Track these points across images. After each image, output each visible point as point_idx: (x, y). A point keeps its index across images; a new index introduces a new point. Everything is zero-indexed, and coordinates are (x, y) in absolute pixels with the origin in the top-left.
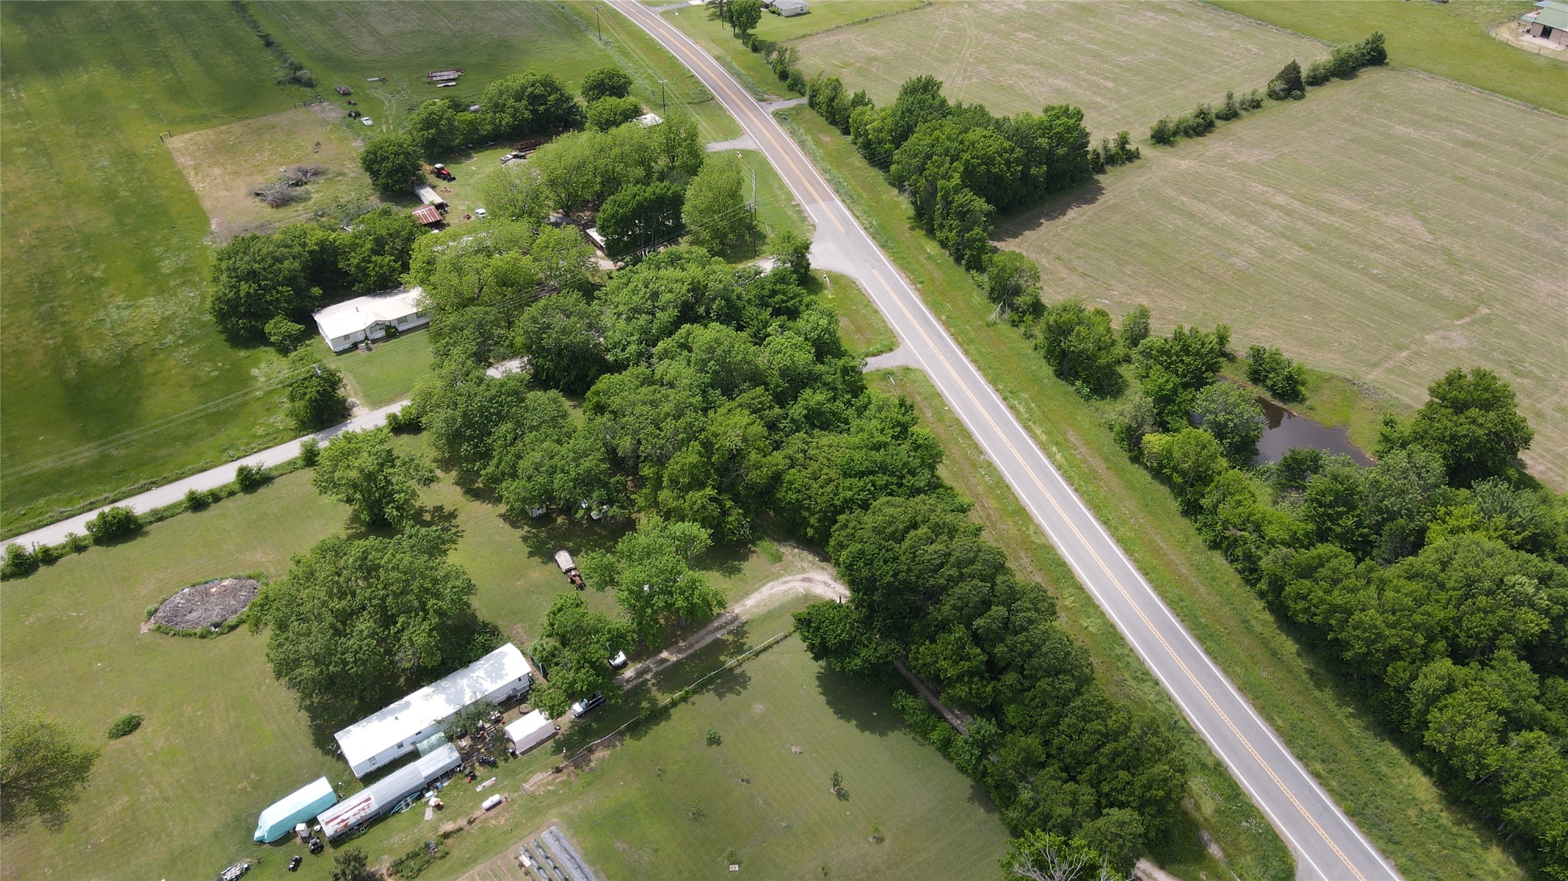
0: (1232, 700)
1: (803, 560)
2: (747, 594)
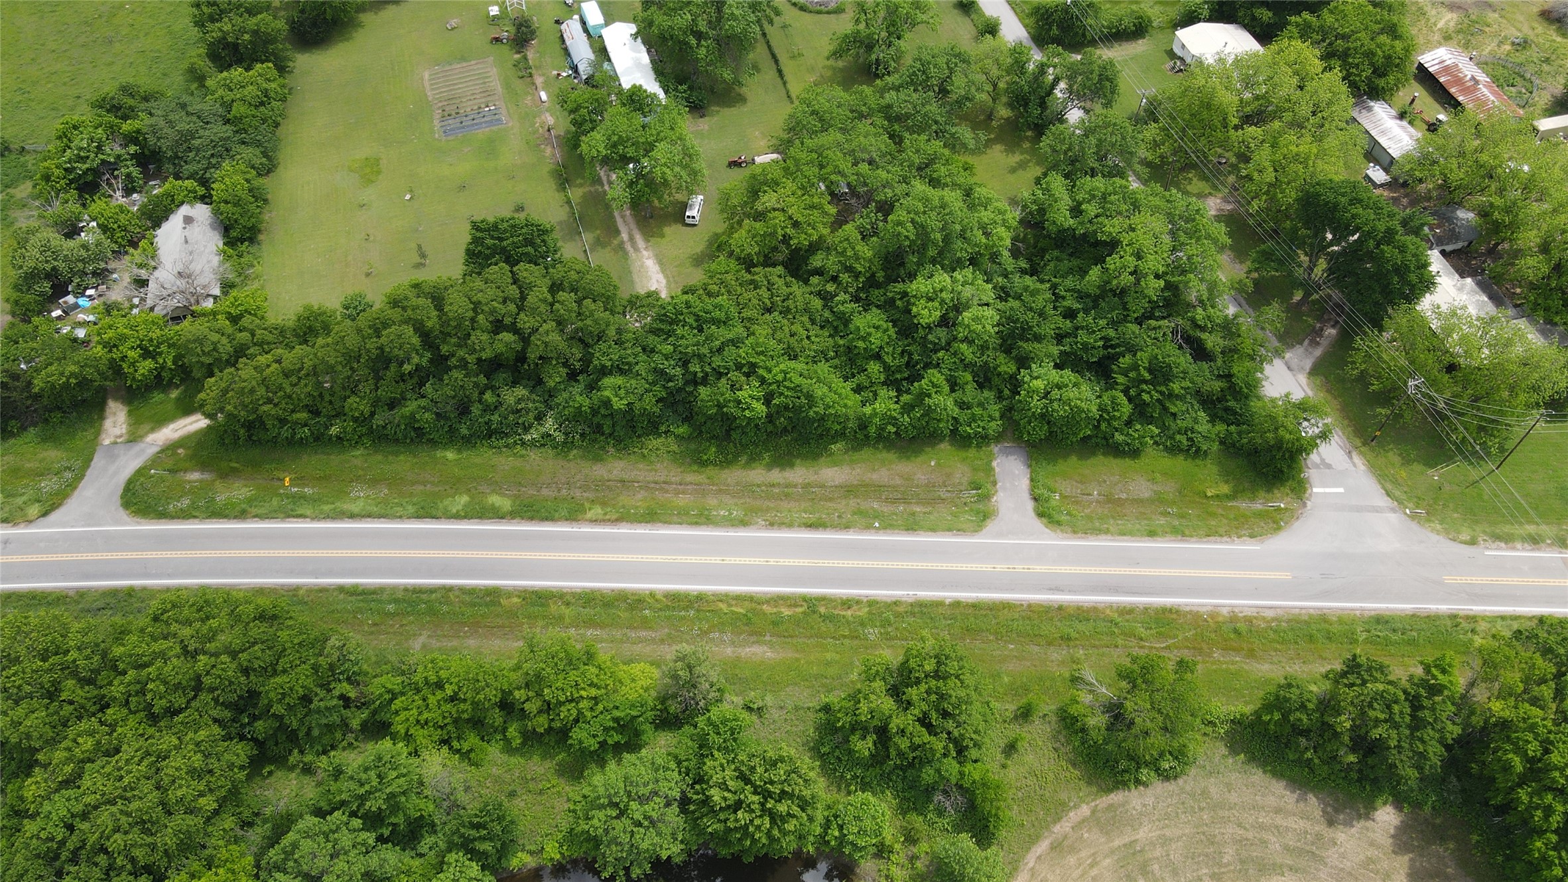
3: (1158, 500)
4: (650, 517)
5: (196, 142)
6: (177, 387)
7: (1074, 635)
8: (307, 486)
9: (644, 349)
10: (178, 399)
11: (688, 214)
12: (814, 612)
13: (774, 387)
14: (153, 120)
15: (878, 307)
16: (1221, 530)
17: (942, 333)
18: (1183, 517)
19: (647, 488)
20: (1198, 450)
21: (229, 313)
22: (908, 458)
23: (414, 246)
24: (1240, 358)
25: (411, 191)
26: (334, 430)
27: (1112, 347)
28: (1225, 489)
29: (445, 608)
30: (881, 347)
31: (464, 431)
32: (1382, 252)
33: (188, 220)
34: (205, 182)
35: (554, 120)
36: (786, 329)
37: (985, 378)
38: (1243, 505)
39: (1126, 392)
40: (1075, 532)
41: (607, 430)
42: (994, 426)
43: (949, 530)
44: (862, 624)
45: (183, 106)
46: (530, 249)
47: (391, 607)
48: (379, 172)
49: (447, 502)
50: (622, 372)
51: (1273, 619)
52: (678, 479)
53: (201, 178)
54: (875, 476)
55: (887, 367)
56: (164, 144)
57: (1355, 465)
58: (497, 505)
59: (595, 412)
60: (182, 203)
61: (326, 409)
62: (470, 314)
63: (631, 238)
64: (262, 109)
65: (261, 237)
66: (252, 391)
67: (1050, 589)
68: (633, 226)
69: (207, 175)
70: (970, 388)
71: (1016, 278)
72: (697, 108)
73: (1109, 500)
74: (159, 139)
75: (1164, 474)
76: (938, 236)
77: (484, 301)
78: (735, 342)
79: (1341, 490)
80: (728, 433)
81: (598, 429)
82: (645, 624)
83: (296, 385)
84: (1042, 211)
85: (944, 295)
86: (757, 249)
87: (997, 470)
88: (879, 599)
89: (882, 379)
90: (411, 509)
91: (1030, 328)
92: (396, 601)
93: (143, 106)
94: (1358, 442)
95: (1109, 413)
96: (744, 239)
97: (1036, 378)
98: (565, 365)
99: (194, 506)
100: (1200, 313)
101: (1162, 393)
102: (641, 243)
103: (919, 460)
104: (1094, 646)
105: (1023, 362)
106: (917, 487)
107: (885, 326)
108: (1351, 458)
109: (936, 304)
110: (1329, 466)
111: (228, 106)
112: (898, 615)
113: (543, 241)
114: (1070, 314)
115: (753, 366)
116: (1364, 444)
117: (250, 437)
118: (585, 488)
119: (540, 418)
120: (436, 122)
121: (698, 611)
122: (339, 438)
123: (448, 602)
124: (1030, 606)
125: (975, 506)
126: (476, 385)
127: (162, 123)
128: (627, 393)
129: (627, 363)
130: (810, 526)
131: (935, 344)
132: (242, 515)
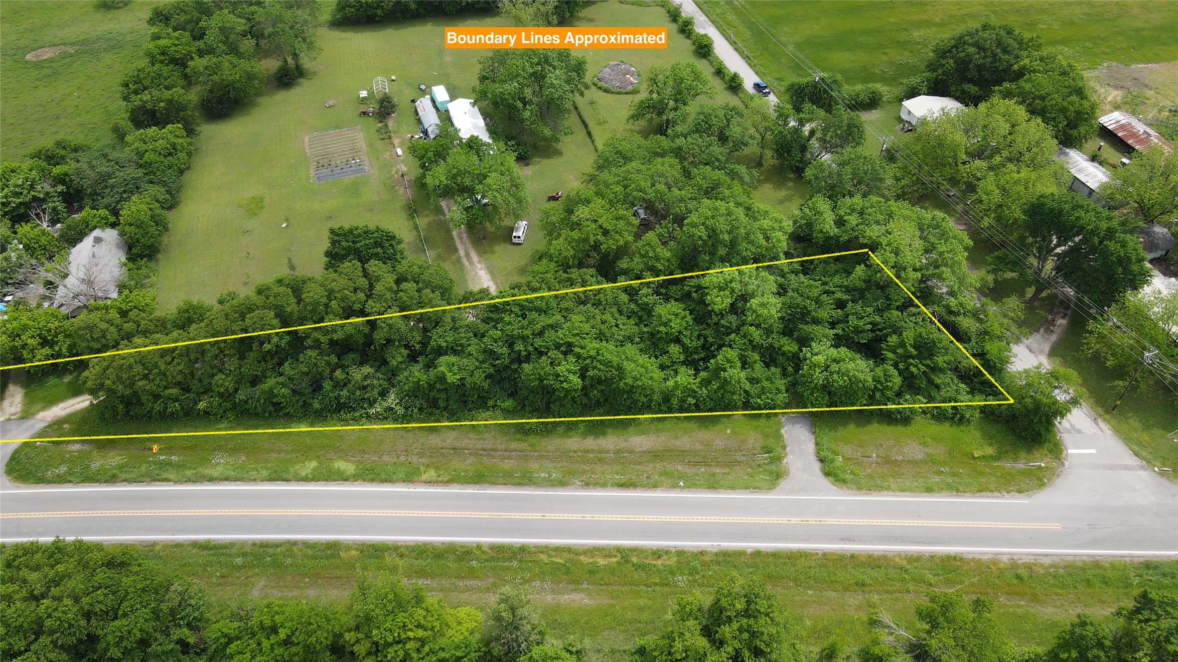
3: (931, 461)
4: (478, 479)
5: (112, 181)
6: (71, 373)
7: (868, 581)
8: (174, 454)
9: (475, 335)
10: (70, 383)
11: (514, 234)
12: (627, 562)
13: (588, 361)
14: (78, 165)
15: (676, 300)
16: (991, 487)
17: (733, 318)
18: (955, 475)
19: (476, 454)
20: (962, 418)
21: (120, 308)
22: (707, 427)
23: (286, 261)
24: (991, 338)
25: (287, 220)
26: (202, 405)
27: (879, 330)
28: (990, 451)
29: (289, 561)
30: (680, 332)
31: (316, 405)
32: (1106, 246)
33: (98, 240)
34: (116, 213)
35: (408, 167)
36: (598, 318)
37: (770, 357)
38: (1007, 465)
39: (896, 365)
40: (859, 489)
41: (442, 404)
42: (782, 397)
43: (747, 488)
44: (672, 573)
45: (105, 156)
46: (379, 250)
47: (239, 561)
48: (262, 207)
49: (297, 467)
50: (455, 352)
51: (1051, 566)
52: (503, 446)
53: (114, 209)
54: (678, 443)
55: (685, 349)
56: (85, 183)
57: (1101, 430)
58: (342, 469)
59: (431, 387)
60: (95, 228)
61: (195, 385)
62: (324, 300)
63: (467, 255)
64: (170, 158)
65: (160, 256)
66: (130, 367)
67: (842, 540)
68: (469, 245)
69: (119, 207)
70: (758, 366)
71: (792, 277)
72: (522, 159)
73: (887, 461)
74: (81, 179)
75: (934, 439)
76: (727, 237)
77: (336, 289)
78: (554, 327)
79: (1093, 451)
80: (548, 405)
81: (434, 403)
82: (472, 574)
83: (170, 363)
84: (810, 225)
85: (733, 285)
86: (572, 253)
87: (785, 436)
88: (686, 549)
89: (682, 358)
90: (265, 473)
91: (809, 312)
92: (244, 555)
93: (72, 155)
94: (1100, 410)
95: (882, 384)
96: (561, 245)
97: (817, 354)
98: (407, 346)
99: (70, 473)
100: (953, 302)
101: (927, 366)
102: (475, 257)
103: (716, 428)
104: (888, 592)
105: (804, 341)
106: (716, 451)
107: (683, 313)
108: (1097, 424)
109: (727, 293)
110: (1079, 431)
111: (140, 155)
112: (704, 564)
113: (391, 245)
114: (841, 304)
115: (570, 345)
116: (1107, 412)
117: (128, 412)
118: (421, 455)
119: (383, 394)
120: (312, 171)
121: (521, 561)
122: (207, 413)
123: (292, 555)
124: (824, 554)
125: (768, 467)
126: (328, 363)
127: (85, 166)
128: (460, 369)
129: (461, 345)
130: (622, 486)
131: (728, 328)
132: (112, 479)
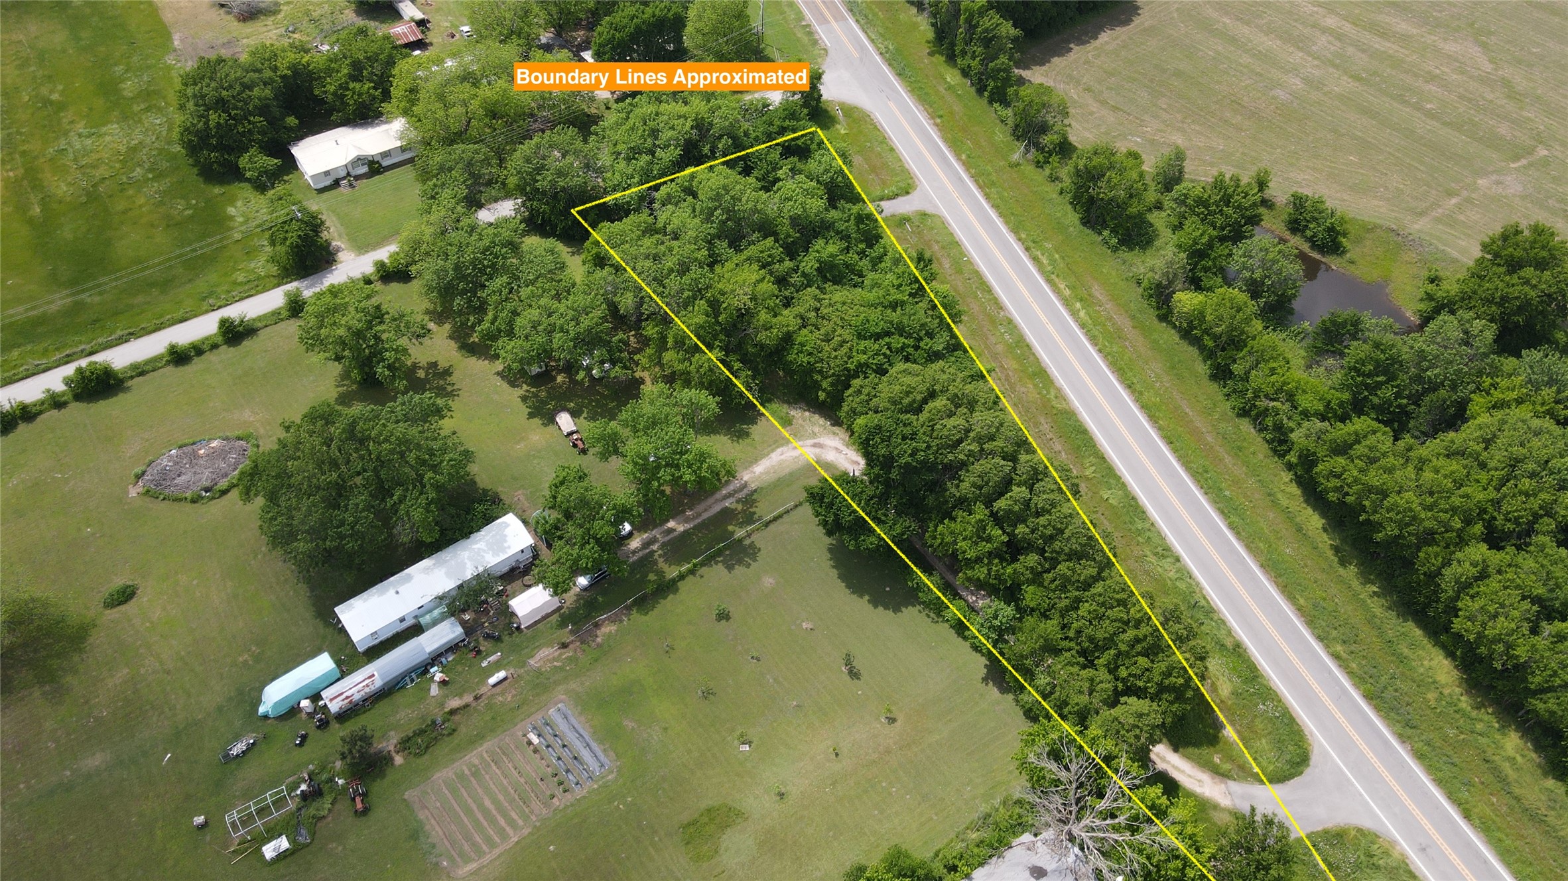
0: (1254, 578)
1: (814, 424)
2: (756, 460)
48: (707, 812)
